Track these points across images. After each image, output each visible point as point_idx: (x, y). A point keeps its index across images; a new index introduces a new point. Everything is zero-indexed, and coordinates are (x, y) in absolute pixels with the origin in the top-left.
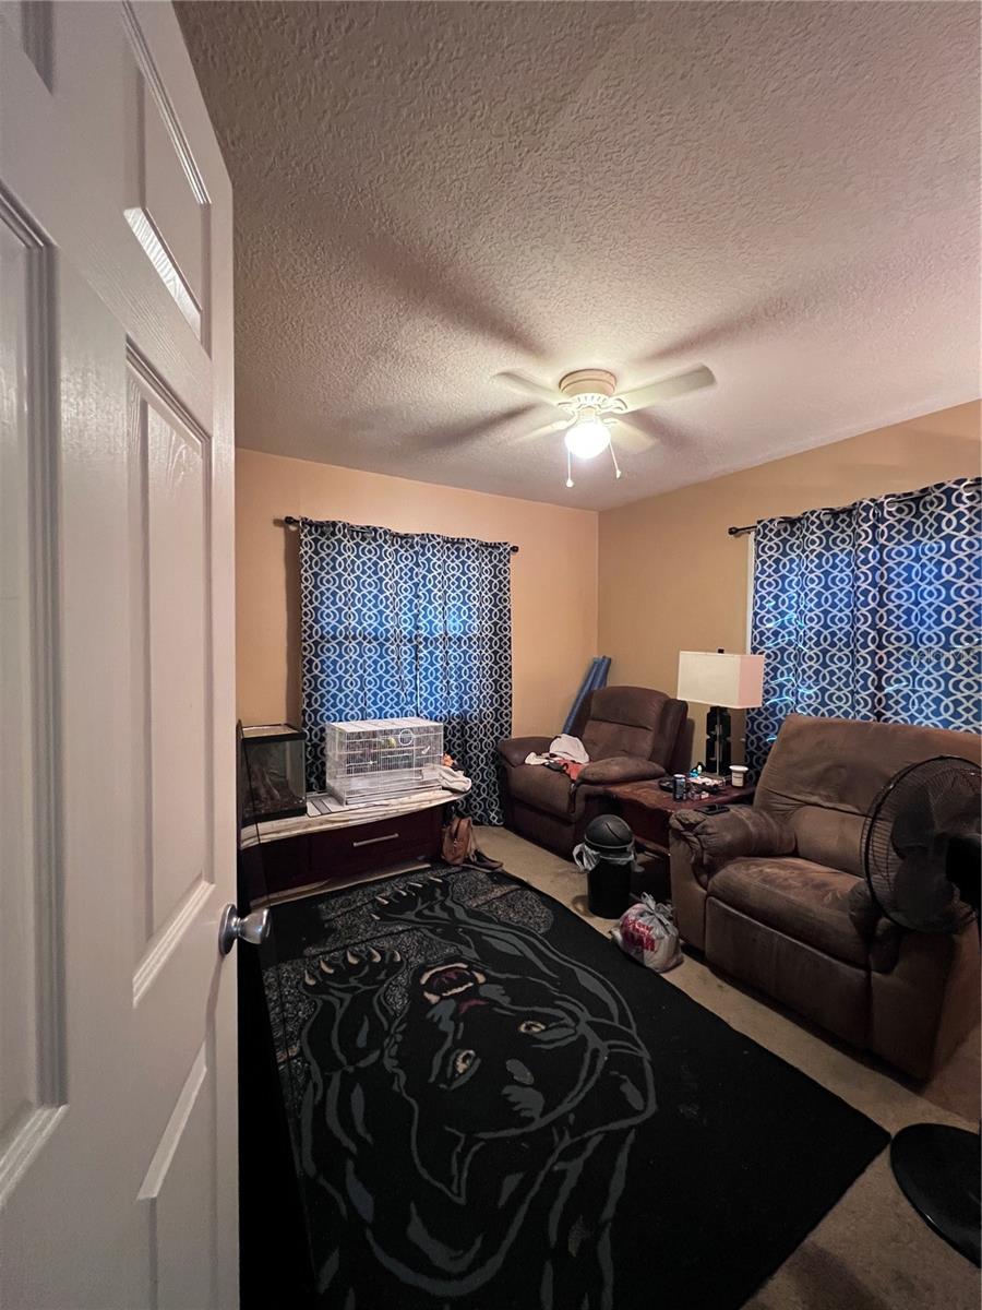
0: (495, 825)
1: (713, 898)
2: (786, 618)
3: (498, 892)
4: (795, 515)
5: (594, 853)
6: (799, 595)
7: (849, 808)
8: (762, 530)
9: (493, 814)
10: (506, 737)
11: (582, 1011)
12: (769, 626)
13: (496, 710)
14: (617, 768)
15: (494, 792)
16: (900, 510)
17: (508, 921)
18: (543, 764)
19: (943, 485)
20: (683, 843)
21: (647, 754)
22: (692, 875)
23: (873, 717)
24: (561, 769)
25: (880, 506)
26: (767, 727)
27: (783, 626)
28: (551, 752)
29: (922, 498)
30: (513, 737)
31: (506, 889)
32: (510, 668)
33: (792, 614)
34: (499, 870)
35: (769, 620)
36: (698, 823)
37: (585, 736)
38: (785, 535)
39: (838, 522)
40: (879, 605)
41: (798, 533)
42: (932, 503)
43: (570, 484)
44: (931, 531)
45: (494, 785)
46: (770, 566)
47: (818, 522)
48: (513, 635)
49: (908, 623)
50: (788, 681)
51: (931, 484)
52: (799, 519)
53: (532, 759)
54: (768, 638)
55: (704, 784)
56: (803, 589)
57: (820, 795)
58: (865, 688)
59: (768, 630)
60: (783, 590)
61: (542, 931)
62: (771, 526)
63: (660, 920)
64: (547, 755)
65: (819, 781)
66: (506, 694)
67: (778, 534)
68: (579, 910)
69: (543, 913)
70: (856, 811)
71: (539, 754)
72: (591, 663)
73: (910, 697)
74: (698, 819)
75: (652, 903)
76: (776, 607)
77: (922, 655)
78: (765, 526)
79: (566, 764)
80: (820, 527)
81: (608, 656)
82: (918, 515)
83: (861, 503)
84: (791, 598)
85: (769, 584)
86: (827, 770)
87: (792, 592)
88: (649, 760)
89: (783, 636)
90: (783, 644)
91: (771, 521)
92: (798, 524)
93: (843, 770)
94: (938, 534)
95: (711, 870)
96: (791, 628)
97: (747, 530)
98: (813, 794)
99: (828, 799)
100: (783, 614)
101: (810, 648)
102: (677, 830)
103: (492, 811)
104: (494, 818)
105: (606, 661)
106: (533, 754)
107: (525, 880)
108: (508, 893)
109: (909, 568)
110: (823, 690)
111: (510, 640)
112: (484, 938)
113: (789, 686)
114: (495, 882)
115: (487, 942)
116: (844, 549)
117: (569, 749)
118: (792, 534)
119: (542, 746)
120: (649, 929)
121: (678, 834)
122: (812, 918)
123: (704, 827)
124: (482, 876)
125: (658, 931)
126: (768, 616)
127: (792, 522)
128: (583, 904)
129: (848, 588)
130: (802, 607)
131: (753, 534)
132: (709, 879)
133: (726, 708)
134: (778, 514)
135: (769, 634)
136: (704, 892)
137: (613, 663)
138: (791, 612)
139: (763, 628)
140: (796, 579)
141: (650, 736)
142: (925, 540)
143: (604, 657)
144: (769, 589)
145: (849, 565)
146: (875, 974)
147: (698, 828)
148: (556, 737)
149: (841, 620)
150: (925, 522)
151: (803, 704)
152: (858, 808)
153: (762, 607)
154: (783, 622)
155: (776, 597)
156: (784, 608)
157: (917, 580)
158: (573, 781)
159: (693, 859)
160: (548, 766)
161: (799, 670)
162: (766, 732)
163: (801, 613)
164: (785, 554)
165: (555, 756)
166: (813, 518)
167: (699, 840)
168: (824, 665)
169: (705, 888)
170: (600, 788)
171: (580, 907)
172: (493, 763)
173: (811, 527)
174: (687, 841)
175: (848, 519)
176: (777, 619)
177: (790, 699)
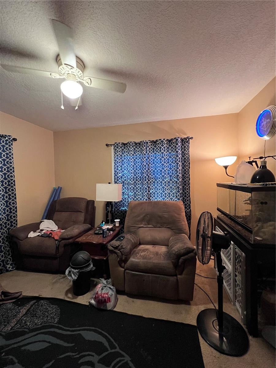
0: (11, 271)
1: (127, 271)
2: (124, 173)
3: (23, 311)
4: (125, 142)
5: (77, 271)
6: (128, 166)
7: (150, 226)
8: (116, 145)
9: (8, 266)
10: (15, 227)
11: (93, 356)
12: (119, 175)
13: (8, 215)
14: (77, 230)
15: (9, 255)
16: (151, 145)
17: (35, 327)
18: (38, 236)
19: (161, 139)
20: (114, 254)
21: (83, 221)
22: (119, 265)
23: (148, 199)
24: (49, 236)
25: (147, 143)
26: (120, 205)
27: (123, 175)
28: (41, 229)
29: (156, 142)
30: (18, 226)
31: (28, 306)
32: (15, 195)
33: (125, 172)
34: (21, 297)
35: (120, 173)
36: (119, 245)
37: (54, 219)
38: (123, 148)
39: (137, 146)
40: (148, 169)
41: (126, 148)
42: (159, 144)
43: (62, 107)
44: (159, 151)
45: (8, 251)
46: (119, 157)
47: (132, 145)
48: (16, 179)
49: (154, 174)
50: (125, 191)
51: (158, 139)
52: (126, 144)
53: (32, 235)
54: (120, 179)
55: (108, 228)
56: (129, 164)
57: (143, 224)
58: (146, 192)
59: (119, 176)
60: (123, 164)
61: (56, 320)
62: (119, 145)
63: (110, 288)
64: (39, 231)
65: (142, 220)
66: (13, 207)
67: (121, 147)
68: (69, 298)
69: (53, 309)
70: (152, 226)
71: (35, 231)
72: (53, 189)
73: (155, 193)
74: (119, 244)
75: (105, 282)
76: (121, 169)
77: (158, 182)
78: (117, 145)
79: (51, 233)
80: (133, 147)
81: (61, 186)
82: (155, 147)
83: (143, 141)
84: (125, 167)
85: (119, 162)
86: (144, 216)
87: (125, 165)
88: (84, 223)
89: (123, 178)
90: (123, 180)
91: (119, 143)
92: (126, 145)
93: (148, 216)
94: (160, 152)
95: (126, 261)
96: (125, 176)
97: (111, 145)
98: (141, 224)
99: (145, 224)
100: (123, 171)
101: (132, 181)
102: (112, 250)
103: (8, 264)
104: (9, 268)
105: (60, 188)
106: (32, 232)
107: (37, 295)
108: (30, 308)
109: (154, 160)
110: (135, 193)
111: (14, 181)
112: (23, 348)
113: (126, 192)
114: (19, 305)
115: (25, 350)
116: (139, 154)
117: (48, 226)
118: (125, 148)
119: (35, 227)
120: (107, 294)
121: (112, 252)
122: (161, 266)
123: (122, 246)
124: (10, 306)
125: (110, 292)
126: (119, 172)
127: (124, 144)
128: (70, 293)
129: (140, 164)
130: (129, 169)
131: (113, 147)
132: (125, 264)
133: (112, 202)
134: (121, 142)
135: (120, 177)
136: (123, 269)
137: (62, 189)
138: (125, 171)
139: (118, 176)
140: (126, 161)
141: (83, 214)
142: (157, 153)
143: (59, 187)
144: (119, 164)
145: (140, 158)
146: (179, 276)
147: (120, 247)
148: (41, 222)
149: (139, 173)
150: (157, 148)
151: (131, 198)
152: (153, 226)
153: (117, 169)
154: (123, 174)
155: (121, 166)
156: (123, 170)
157: (156, 163)
158: (56, 240)
159: (119, 259)
160: (41, 236)
161: (129, 188)
162: (120, 207)
163: (129, 171)
164: (123, 154)
165: (43, 230)
166: (131, 144)
167: (121, 252)
168: (135, 186)
169: (123, 268)
170: (71, 241)
171: (70, 295)
172: (7, 241)
173: (131, 146)
174: (116, 253)
175: (139, 146)
176: (122, 173)
177: (126, 196)
